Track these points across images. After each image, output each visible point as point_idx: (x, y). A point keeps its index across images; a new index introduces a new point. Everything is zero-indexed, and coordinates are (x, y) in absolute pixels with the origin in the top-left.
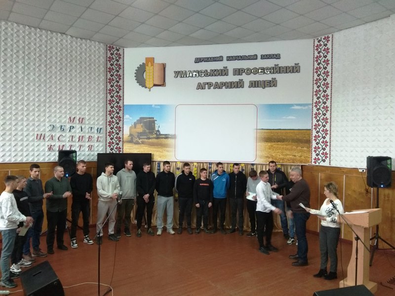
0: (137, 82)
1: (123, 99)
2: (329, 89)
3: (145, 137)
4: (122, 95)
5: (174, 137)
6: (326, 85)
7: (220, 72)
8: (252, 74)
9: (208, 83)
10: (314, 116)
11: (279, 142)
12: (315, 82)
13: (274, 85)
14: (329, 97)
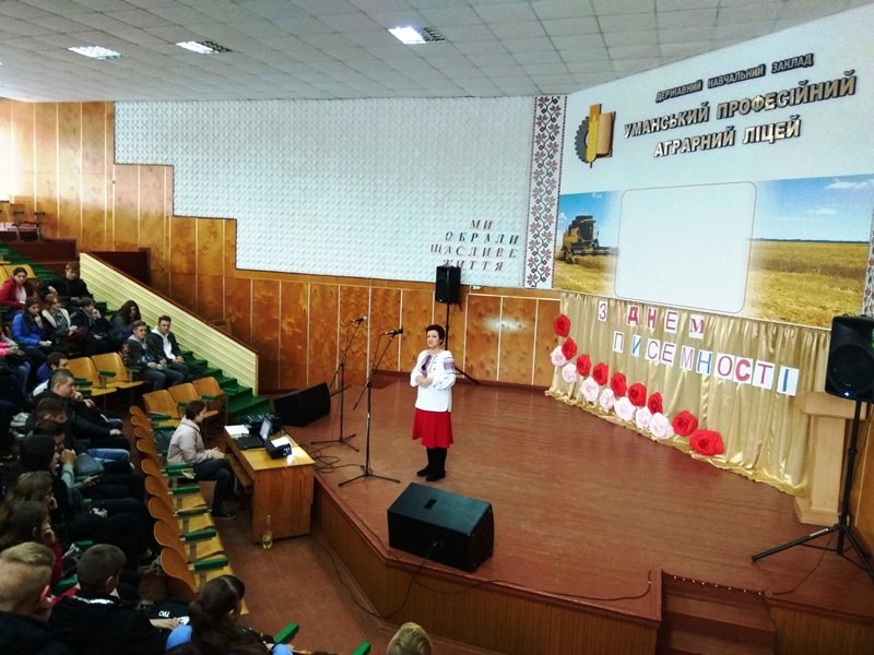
1: (559, 185)
3: (580, 252)
4: (557, 179)
5: (615, 252)
7: (695, 115)
8: (751, 113)
9: (672, 143)
13: (794, 132)
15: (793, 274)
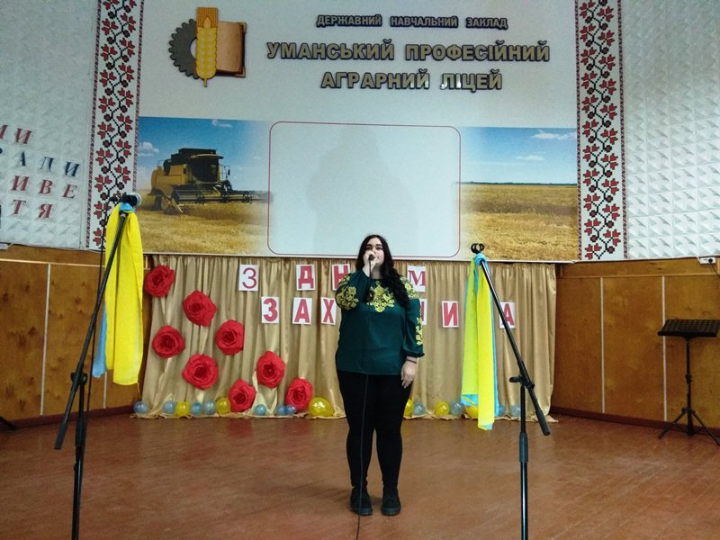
0: (175, 65)
1: (138, 103)
2: (616, 94)
3: (194, 197)
4: (134, 93)
5: (266, 198)
6: (610, 86)
7: (376, 50)
8: (446, 59)
9: (347, 74)
10: (583, 154)
11: (509, 211)
12: (581, 82)
13: (496, 85)
14: (618, 111)
15: (509, 214)
